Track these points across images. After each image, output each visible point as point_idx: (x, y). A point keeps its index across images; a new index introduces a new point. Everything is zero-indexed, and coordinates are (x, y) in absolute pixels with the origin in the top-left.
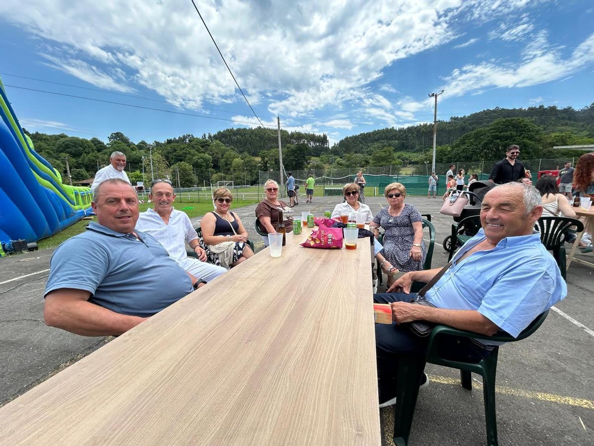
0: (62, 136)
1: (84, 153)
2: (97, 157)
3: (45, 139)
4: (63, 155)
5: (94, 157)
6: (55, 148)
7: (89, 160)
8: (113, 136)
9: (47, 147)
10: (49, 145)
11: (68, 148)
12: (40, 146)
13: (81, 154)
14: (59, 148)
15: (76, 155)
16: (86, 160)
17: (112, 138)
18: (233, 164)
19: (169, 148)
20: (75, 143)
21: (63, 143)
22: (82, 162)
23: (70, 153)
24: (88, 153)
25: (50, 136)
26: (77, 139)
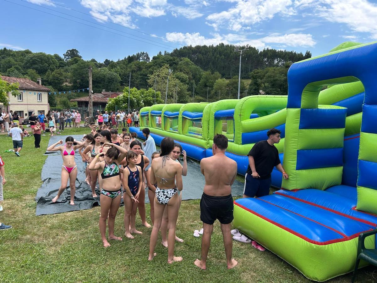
0: (28, 52)
1: (49, 70)
2: (61, 74)
3: (12, 55)
4: (30, 71)
5: (59, 74)
6: (23, 64)
7: (54, 76)
8: (68, 53)
9: (15, 63)
10: (16, 61)
11: (35, 64)
12: (9, 62)
13: (46, 71)
14: (27, 63)
15: (41, 72)
16: (51, 77)
17: (68, 55)
18: (215, 87)
19: (133, 66)
20: (41, 59)
21: (31, 58)
22: (47, 79)
23: (36, 69)
24: (52, 70)
25: (17, 52)
26: (44, 55)
